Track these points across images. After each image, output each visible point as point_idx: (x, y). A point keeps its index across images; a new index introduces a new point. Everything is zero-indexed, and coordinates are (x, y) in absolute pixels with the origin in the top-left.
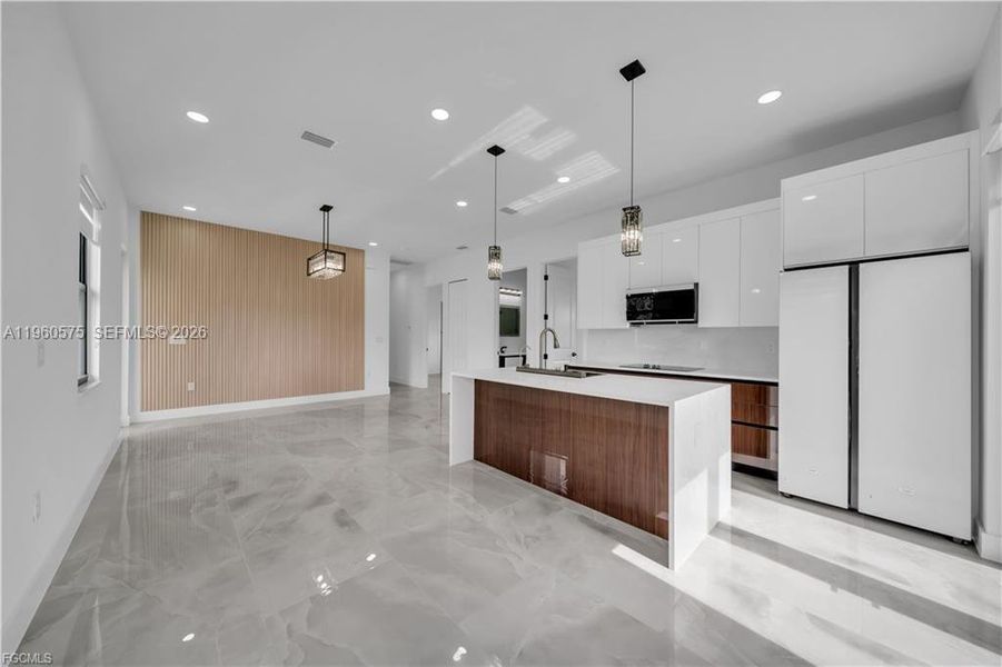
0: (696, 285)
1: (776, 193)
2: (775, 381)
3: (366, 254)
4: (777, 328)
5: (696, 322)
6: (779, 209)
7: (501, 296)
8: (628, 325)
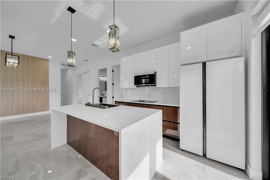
0: (155, 72)
1: (179, 40)
2: (179, 106)
3: (49, 61)
4: (179, 87)
5: (156, 85)
6: (180, 46)
7: (100, 77)
8: (135, 86)
